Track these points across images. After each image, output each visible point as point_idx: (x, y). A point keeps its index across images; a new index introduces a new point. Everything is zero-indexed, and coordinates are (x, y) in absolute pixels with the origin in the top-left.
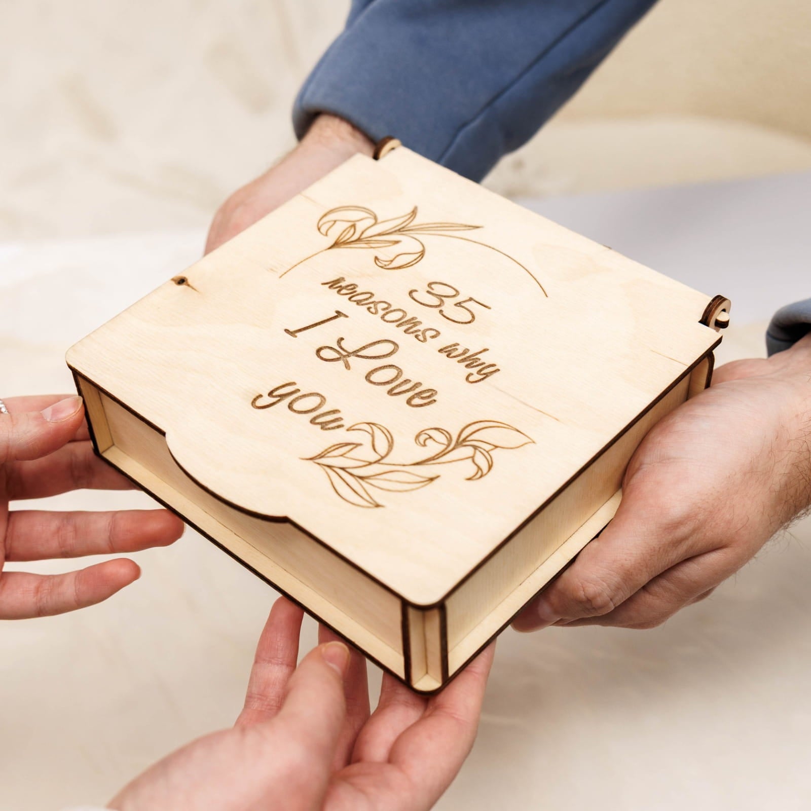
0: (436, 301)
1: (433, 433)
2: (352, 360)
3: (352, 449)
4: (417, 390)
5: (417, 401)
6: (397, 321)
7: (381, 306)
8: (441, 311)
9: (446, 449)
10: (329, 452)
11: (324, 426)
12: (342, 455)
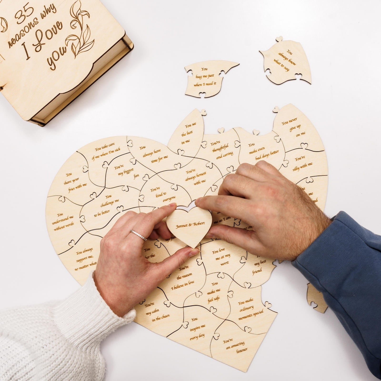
0: (23, 17)
1: (72, 24)
2: (41, 43)
3: (74, 46)
4: (56, 26)
5: (60, 27)
6: (29, 29)
7: (22, 32)
8: (27, 16)
9: (78, 22)
10: (74, 51)
11: (65, 52)
12: (76, 48)
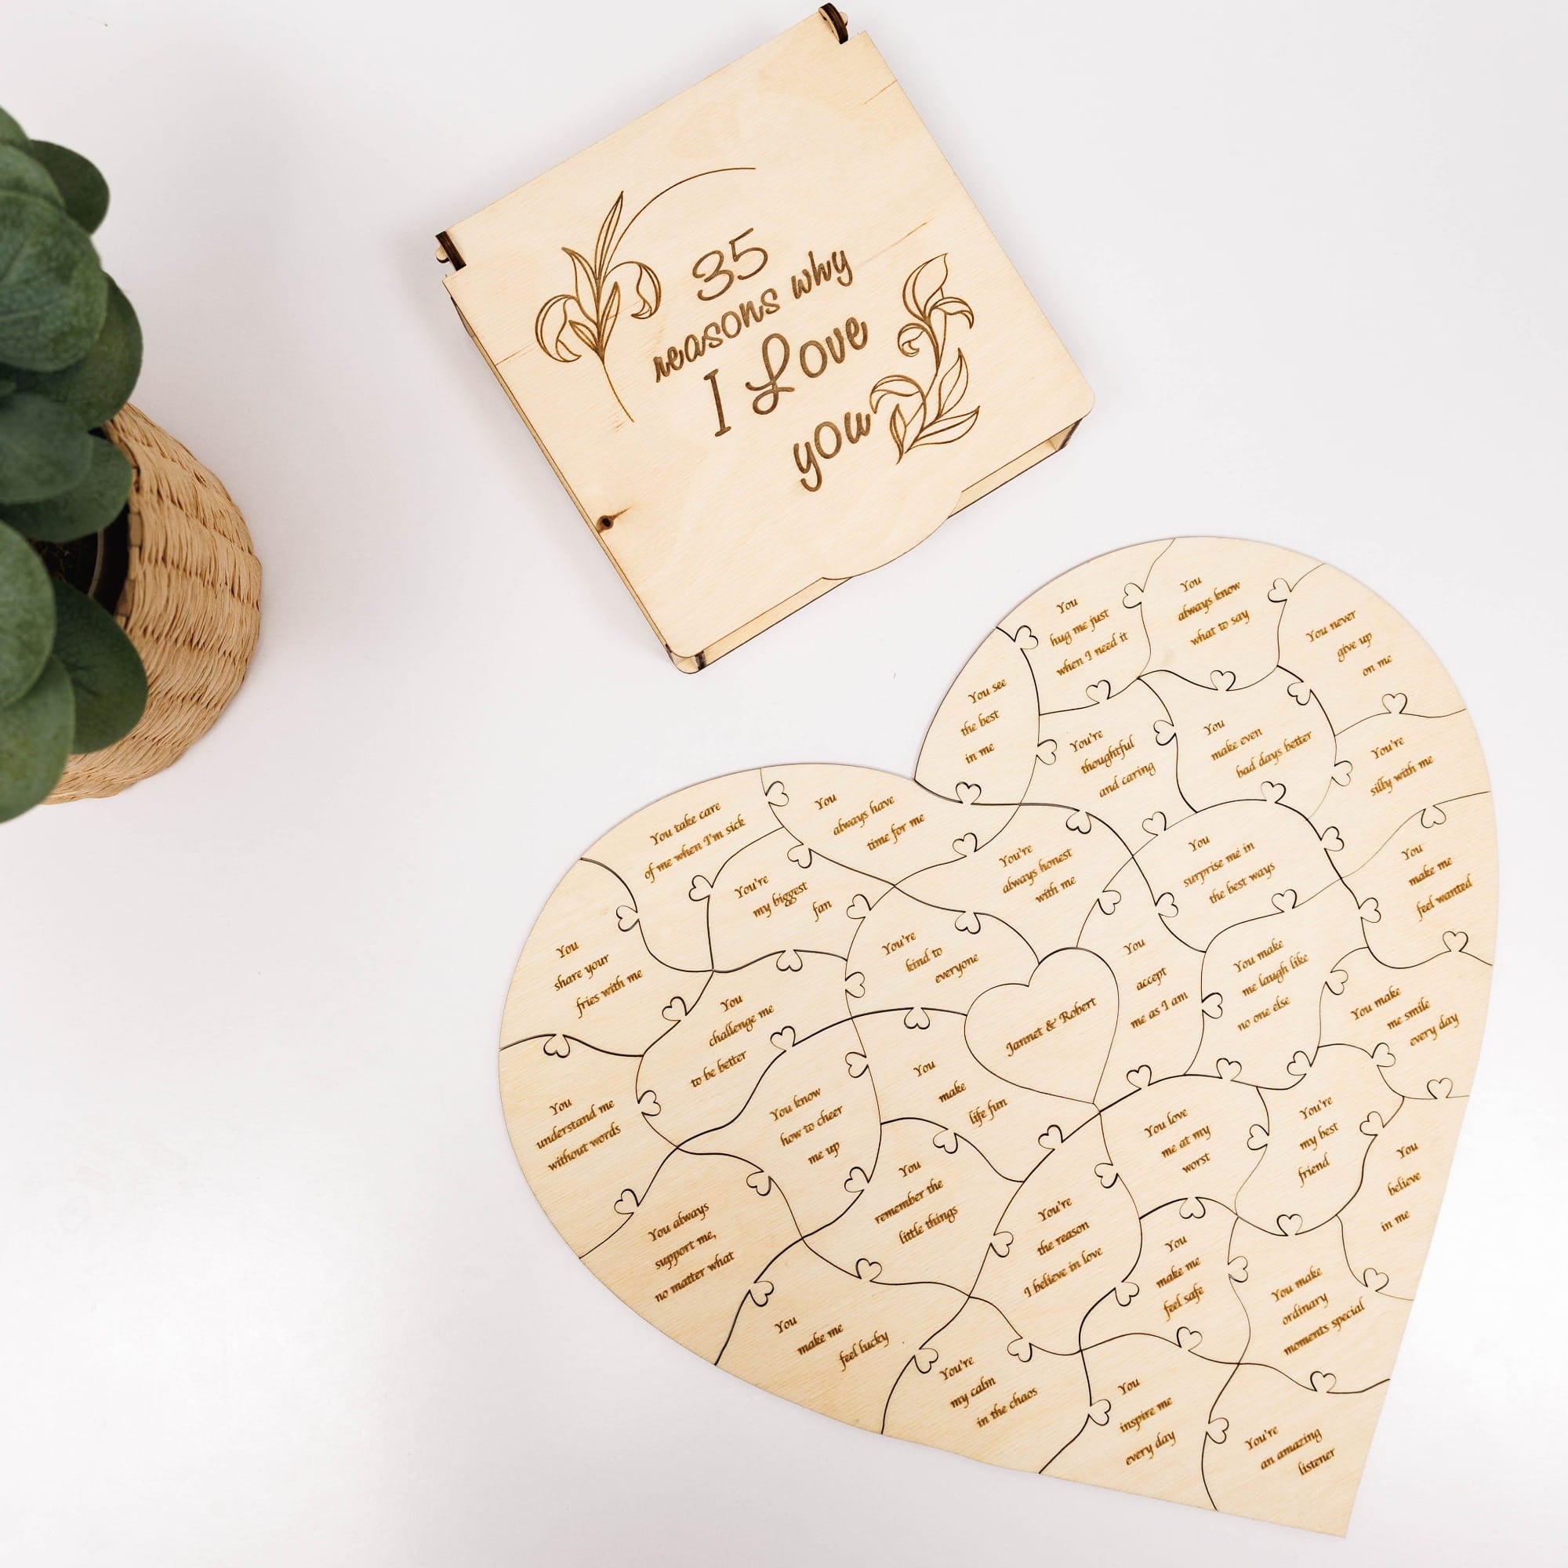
0: (722, 280)
1: (905, 337)
2: (780, 383)
3: (901, 415)
4: (844, 334)
5: (859, 340)
6: (739, 325)
7: (712, 332)
8: (740, 277)
9: (927, 333)
10: (898, 436)
11: (862, 432)
12: (906, 427)
